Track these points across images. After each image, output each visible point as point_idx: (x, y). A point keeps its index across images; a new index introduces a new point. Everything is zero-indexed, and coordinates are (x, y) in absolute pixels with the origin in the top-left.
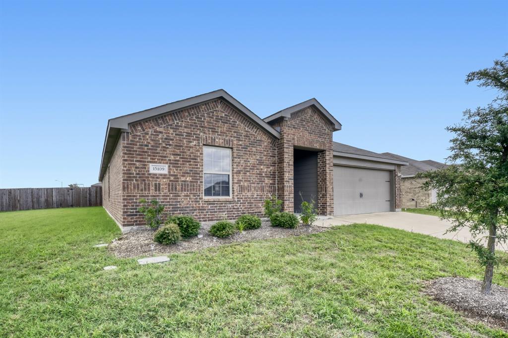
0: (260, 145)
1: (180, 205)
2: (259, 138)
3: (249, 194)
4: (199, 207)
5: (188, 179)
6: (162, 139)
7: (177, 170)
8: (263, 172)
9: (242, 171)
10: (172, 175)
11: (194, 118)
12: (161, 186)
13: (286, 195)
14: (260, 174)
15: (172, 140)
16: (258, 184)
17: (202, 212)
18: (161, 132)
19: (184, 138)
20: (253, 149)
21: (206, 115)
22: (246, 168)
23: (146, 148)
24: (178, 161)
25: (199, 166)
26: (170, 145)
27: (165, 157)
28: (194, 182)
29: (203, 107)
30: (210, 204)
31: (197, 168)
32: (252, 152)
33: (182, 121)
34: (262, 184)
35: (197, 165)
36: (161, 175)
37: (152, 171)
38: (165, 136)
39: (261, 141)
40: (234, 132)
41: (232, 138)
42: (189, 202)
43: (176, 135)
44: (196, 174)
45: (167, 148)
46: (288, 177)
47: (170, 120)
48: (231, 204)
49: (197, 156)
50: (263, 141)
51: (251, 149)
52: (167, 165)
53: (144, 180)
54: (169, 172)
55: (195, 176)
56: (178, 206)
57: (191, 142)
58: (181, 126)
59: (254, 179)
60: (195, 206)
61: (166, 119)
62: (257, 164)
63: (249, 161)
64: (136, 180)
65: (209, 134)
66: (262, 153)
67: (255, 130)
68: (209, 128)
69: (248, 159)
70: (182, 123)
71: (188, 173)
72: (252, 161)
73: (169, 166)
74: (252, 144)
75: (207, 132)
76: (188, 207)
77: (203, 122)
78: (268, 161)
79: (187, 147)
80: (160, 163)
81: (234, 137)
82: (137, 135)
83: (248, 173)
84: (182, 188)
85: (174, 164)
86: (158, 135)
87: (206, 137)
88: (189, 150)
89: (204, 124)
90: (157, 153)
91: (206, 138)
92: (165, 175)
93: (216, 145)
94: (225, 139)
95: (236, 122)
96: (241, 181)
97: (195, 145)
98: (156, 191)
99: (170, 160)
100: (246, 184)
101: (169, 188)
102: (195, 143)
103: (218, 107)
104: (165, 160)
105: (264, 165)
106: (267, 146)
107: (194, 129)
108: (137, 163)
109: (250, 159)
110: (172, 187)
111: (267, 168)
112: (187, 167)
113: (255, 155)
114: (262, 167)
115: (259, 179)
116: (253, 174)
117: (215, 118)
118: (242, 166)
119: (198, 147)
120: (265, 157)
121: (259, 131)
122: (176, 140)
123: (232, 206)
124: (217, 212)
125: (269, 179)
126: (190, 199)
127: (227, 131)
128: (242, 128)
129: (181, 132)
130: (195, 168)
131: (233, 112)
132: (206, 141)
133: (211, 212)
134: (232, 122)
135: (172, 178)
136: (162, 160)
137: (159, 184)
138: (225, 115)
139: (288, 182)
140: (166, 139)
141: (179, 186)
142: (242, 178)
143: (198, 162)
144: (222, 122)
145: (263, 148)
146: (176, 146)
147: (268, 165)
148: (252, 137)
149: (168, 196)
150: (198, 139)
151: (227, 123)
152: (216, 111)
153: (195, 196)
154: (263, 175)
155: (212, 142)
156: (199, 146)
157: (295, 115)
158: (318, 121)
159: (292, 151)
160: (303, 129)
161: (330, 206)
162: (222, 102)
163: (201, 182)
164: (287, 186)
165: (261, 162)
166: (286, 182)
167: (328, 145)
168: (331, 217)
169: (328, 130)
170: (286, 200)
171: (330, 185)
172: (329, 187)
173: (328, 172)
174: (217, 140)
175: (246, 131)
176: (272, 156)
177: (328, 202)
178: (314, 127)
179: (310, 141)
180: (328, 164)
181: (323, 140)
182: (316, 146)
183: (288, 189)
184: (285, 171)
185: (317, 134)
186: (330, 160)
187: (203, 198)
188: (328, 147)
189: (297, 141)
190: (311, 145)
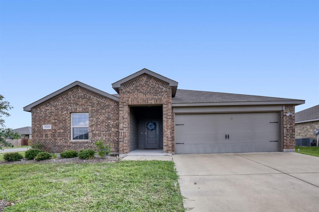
0: (108, 108)
1: (57, 144)
2: (107, 103)
3: (100, 138)
4: (67, 145)
5: (61, 131)
6: (49, 112)
7: (56, 127)
8: (110, 124)
9: (94, 125)
10: (53, 130)
11: (65, 99)
12: (48, 135)
13: (120, 139)
14: (108, 126)
15: (54, 112)
16: (107, 132)
17: (69, 148)
18: (48, 110)
19: (60, 111)
20: (103, 111)
21: (72, 96)
22: (97, 123)
23: (41, 118)
24: (56, 122)
25: (67, 124)
26: (52, 115)
27: (50, 121)
28: (65, 132)
29: (70, 93)
30: (74, 144)
31: (66, 125)
32: (102, 113)
33: (59, 102)
34: (109, 132)
35: (66, 124)
36: (48, 130)
37: (44, 128)
38: (50, 111)
39: (109, 105)
40: (90, 103)
41: (88, 107)
42: (62, 142)
43: (55, 109)
44: (66, 129)
45: (51, 117)
46: (122, 126)
47: (52, 103)
48: (87, 144)
49: (67, 119)
51: (101, 111)
52: (51, 125)
53: (41, 133)
54: (52, 128)
55: (65, 129)
56: (56, 145)
57: (63, 112)
58: (58, 105)
59: (103, 129)
60: (65, 145)
61: (51, 103)
62: (106, 120)
63: (99, 119)
64: (37, 133)
65: (74, 106)
66: (110, 112)
67: (104, 99)
68: (74, 103)
69: (99, 117)
70: (59, 103)
71: (61, 128)
72: (101, 118)
73: (52, 125)
74: (103, 108)
75: (73, 106)
76: (62, 145)
77: (70, 100)
78: (115, 117)
79: (61, 115)
80: (48, 124)
81: (90, 106)
82: (38, 113)
84: (58, 136)
85: (54, 124)
86: (47, 111)
87: (72, 108)
88: (62, 116)
89: (71, 102)
90: (46, 120)
91: (72, 109)
92: (50, 130)
93: (77, 112)
94: (83, 108)
95: (91, 97)
96: (94, 130)
97: (66, 113)
98: (46, 137)
99: (52, 122)
100: (97, 132)
101: (52, 136)
102: (65, 112)
103: (79, 91)
104: (50, 122)
105: (111, 120)
106: (113, 108)
107: (65, 105)
108: (38, 125)
109: (101, 117)
110: (53, 135)
111: (113, 121)
112: (61, 125)
113: (104, 114)
114: (109, 121)
115: (107, 129)
116: (102, 126)
117: (77, 97)
118: (94, 122)
119: (67, 114)
120: (112, 115)
121: (107, 100)
122: (56, 112)
123: (87, 145)
124: (78, 148)
125: (115, 129)
126: (62, 141)
127: (85, 103)
128: (95, 99)
129: (58, 108)
130: (65, 125)
131: (88, 92)
132: (72, 110)
133: (74, 148)
134: (88, 97)
135: (53, 131)
136: (49, 122)
137: (47, 134)
138: (84, 94)
139: (123, 129)
140: (50, 112)
141: (57, 134)
142: (95, 129)
143: (67, 122)
144: (82, 99)
145: (111, 110)
146: (55, 115)
147: (114, 120)
148: (102, 104)
149: (51, 140)
150: (67, 110)
151: (85, 99)
152: (78, 93)
153: (65, 140)
154: (111, 126)
155: (75, 110)
156: (67, 113)
157: (130, 84)
158: (154, 84)
159: (126, 109)
160: (137, 93)
161: (167, 145)
162: (81, 87)
163: (68, 132)
164: (122, 132)
165: (108, 119)
166: (120, 129)
167: (165, 100)
168: (168, 154)
169: (166, 88)
170: (120, 142)
171: (167, 130)
172: (166, 131)
173: (164, 121)
174: (78, 109)
175: (98, 101)
176: (118, 114)
177: (164, 143)
178: (150, 89)
179: (144, 100)
180: (165, 114)
181: (160, 97)
182: (151, 103)
183: (123, 134)
184: (120, 123)
185: (152, 94)
186: (168, 111)
187: (70, 141)
188: (165, 101)
189: (132, 101)
190: (146, 103)
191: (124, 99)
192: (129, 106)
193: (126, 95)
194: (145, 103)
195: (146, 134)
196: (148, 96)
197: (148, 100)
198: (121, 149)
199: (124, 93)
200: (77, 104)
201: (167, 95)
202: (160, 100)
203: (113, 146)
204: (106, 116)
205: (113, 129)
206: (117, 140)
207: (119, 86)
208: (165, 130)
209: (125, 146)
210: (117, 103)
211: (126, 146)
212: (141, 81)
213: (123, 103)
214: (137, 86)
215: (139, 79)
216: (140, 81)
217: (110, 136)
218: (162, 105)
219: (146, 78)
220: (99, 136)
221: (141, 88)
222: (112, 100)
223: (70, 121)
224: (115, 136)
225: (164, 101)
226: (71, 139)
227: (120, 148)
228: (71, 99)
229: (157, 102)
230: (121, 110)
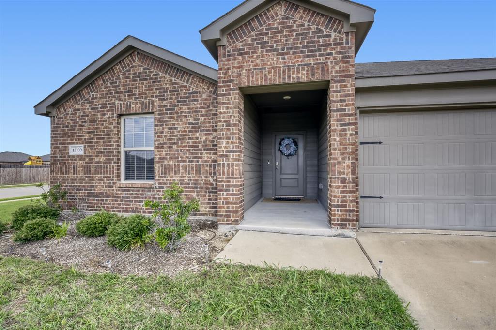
0: (195, 100)
1: (94, 190)
2: (193, 89)
3: (176, 178)
4: (113, 194)
5: (101, 160)
6: (79, 117)
7: (91, 149)
8: (200, 142)
9: (166, 143)
10: (87, 156)
11: (109, 85)
12: (78, 169)
13: (221, 181)
14: (194, 146)
15: (88, 116)
16: (192, 161)
17: (116, 201)
18: (79, 110)
19: (98, 112)
20: (184, 107)
21: (121, 76)
22: (172, 139)
23: (67, 129)
24: (92, 139)
25: (112, 143)
26: (85, 122)
27: (81, 136)
28: (107, 163)
29: (118, 67)
30: (124, 190)
31: (111, 146)
32: (181, 113)
33: (98, 92)
34: (198, 162)
35: (110, 142)
36: (78, 156)
37: (71, 153)
38: (82, 113)
39: (197, 93)
40: (156, 89)
41: (153, 99)
42: (103, 186)
43: (92, 109)
44: (111, 155)
45: (83, 126)
46: (225, 147)
47: (86, 93)
48: (150, 191)
49: (111, 131)
50: (200, 92)
51: (181, 109)
53: (65, 163)
54: (85, 153)
55: (108, 156)
56: (93, 191)
57: (104, 114)
58: (96, 98)
59: (184, 154)
60: (108, 192)
61: (83, 94)
62: (190, 131)
63: (176, 128)
64: (60, 164)
65: (125, 100)
66: (198, 112)
67: (186, 78)
68: (125, 92)
69: (174, 124)
70: (96, 93)
71: (101, 153)
72: (181, 127)
73: (85, 146)
74: (182, 102)
75: (123, 98)
76: (103, 193)
77: (118, 86)
78: (210, 123)
79: (101, 121)
80: (77, 143)
81: (156, 96)
82: (61, 118)
83: (175, 147)
84: (96, 171)
85: (89, 143)
86: (76, 113)
87: (121, 104)
88: (103, 125)
89: (119, 89)
90: (75, 133)
91: (121, 106)
92: (82, 156)
93: (131, 112)
94: (143, 102)
95: (159, 74)
96: (164, 158)
97: (109, 117)
98: (74, 174)
99: (85, 139)
100: (171, 163)
101: (84, 171)
102: (109, 114)
103: (134, 62)
104: (81, 140)
105: (201, 131)
106: (206, 99)
107: (109, 97)
108: (60, 146)
109: (178, 124)
110: (87, 169)
111: (207, 134)
112: (101, 146)
113: (186, 116)
114: (197, 135)
115: (192, 154)
116: (184, 146)
117: (131, 77)
118: (166, 136)
119: (111, 119)
120: (203, 118)
121: (193, 79)
122: (91, 115)
123: (151, 195)
124: (132, 201)
125: (210, 154)
126: (104, 183)
127: (147, 90)
128: (167, 79)
129: (96, 105)
130: (108, 146)
131: (153, 62)
132: (121, 109)
133: (125, 201)
134: (154, 75)
135: (87, 159)
136: (79, 139)
137: (77, 166)
138: (144, 69)
139: (226, 156)
140: (82, 116)
141: (93, 167)
142: (166, 154)
143: (112, 138)
144: (141, 80)
145: (200, 104)
146: (91, 122)
147: (209, 130)
148: (182, 90)
149: (84, 180)
150: (112, 109)
151: (146, 80)
152: (132, 67)
153: (108, 180)
154: (200, 147)
155: (127, 109)
156: (112, 117)
157: (243, 30)
158: (306, 24)
159: (235, 100)
160: (262, 52)
161: (342, 206)
163: (115, 163)
164: (224, 164)
165: (195, 128)
166: (221, 156)
167: (337, 68)
168: (346, 232)
169: (340, 32)
170: (221, 190)
171: (344, 159)
172: (339, 163)
173: (335, 130)
174: (133, 106)
175: (173, 84)
176: (216, 115)
177: (335, 196)
178: (294, 40)
179: (279, 70)
180: (337, 110)
181: (322, 59)
182: (298, 78)
183: (226, 168)
184: (220, 138)
185: (302, 52)
186: (344, 101)
187: (118, 182)
188: (336, 72)
189: (248, 77)
190: (284, 79)
191: (230, 73)
192: (241, 89)
193: (235, 59)
194: (282, 81)
196: (290, 59)
197: (289, 69)
198: (222, 211)
199: (229, 55)
200: (131, 95)
201: (340, 53)
202: (323, 70)
203: (207, 201)
204: (191, 120)
205: (206, 156)
206: (214, 183)
207: (216, 35)
208: (335, 159)
209: (231, 203)
210: (214, 83)
211: (235, 203)
212: (273, 17)
213: (227, 82)
214: (260, 34)
215: (266, 14)
216: (268, 18)
217: (200, 174)
218: (328, 83)
219: (283, 8)
220: (175, 174)
221: (272, 38)
222: (203, 78)
223: (118, 135)
224: (211, 174)
225: (334, 70)
226: (119, 180)
227: (221, 207)
228: (120, 82)
229: (313, 75)
230: (223, 104)
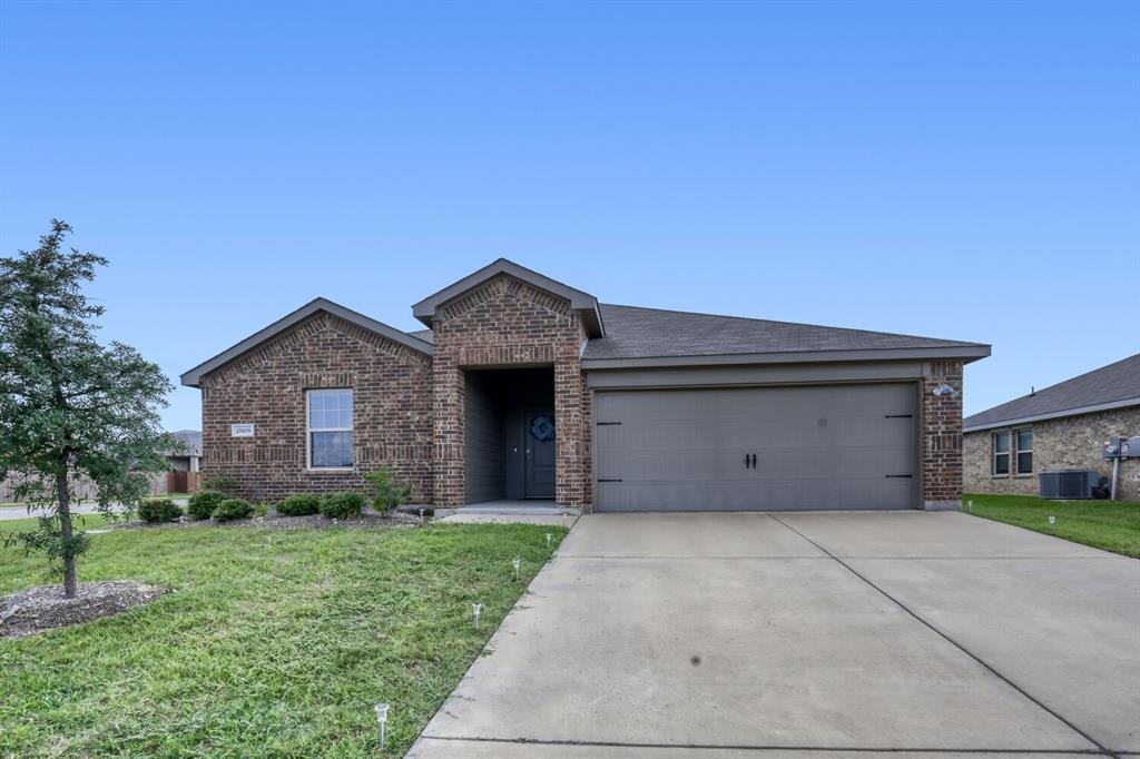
0: (405, 375)
1: (270, 479)
2: (403, 362)
3: (384, 462)
4: (297, 483)
5: (280, 443)
6: (246, 389)
7: (265, 430)
8: (412, 422)
9: (368, 423)
10: (259, 438)
11: (289, 351)
12: (246, 454)
13: (437, 464)
14: (406, 427)
15: (259, 388)
16: (402, 444)
17: (301, 491)
18: (246, 381)
19: (275, 384)
20: (392, 383)
21: (307, 343)
22: (377, 419)
23: (227, 404)
24: (266, 417)
25: (296, 422)
26: (255, 396)
27: (251, 413)
28: (289, 446)
29: (302, 332)
30: (313, 479)
31: (293, 425)
32: (389, 389)
33: (273, 360)
34: (409, 444)
35: (293, 421)
36: (245, 438)
37: (235, 434)
38: (250, 385)
39: (408, 367)
40: (355, 360)
41: (351, 372)
42: (282, 475)
43: (264, 380)
44: (294, 436)
45: (253, 401)
46: (442, 428)
47: (256, 362)
48: (349, 479)
49: (294, 408)
50: (412, 366)
51: (387, 384)
52: (252, 425)
53: (226, 447)
54: (256, 434)
55: (290, 438)
56: (268, 481)
57: (284, 388)
58: (272, 367)
59: (392, 435)
60: (290, 481)
61: (252, 362)
62: (399, 410)
63: (381, 406)
64: (218, 447)
65: (313, 371)
66: (410, 388)
67: (394, 350)
68: (312, 362)
69: (379, 402)
70: (272, 362)
71: (280, 434)
72: (387, 404)
73: (255, 426)
74: (390, 376)
75: (309, 368)
76: (283, 483)
77: (303, 354)
78: (423, 401)
79: (279, 396)
80: (244, 422)
81: (356, 368)
82: (217, 390)
83: (380, 427)
84: (272, 456)
85: (261, 422)
86: (242, 385)
87: (307, 376)
88: (281, 400)
89: (304, 357)
90: (241, 409)
91: (307, 378)
92: (250, 438)
93: (322, 386)
94: (337, 375)
95: (358, 343)
96: (366, 440)
97: (291, 391)
98: (239, 460)
99: (256, 417)
100: (376, 446)
101: (255, 456)
102: (290, 388)
103: (325, 326)
104: (250, 418)
105: (414, 410)
106: (419, 374)
107: (290, 367)
108: (218, 426)
109: (385, 401)
110: (259, 455)
111: (420, 414)
112: (279, 425)
113: (394, 393)
114: (409, 414)
115: (402, 435)
116: (392, 427)
117: (321, 344)
118: (368, 415)
119: (294, 394)
120: (416, 395)
121: (402, 351)
122: (265, 388)
123: (350, 483)
125: (424, 435)
126: (283, 471)
127: (343, 361)
128: (368, 350)
129: (271, 376)
130: (289, 425)
131: (350, 328)
132: (307, 382)
133: (314, 491)
134: (351, 344)
135: (259, 442)
136: (247, 417)
137: (243, 451)
138: (339, 335)
139: (443, 437)
140: (251, 389)
141: (268, 452)
142: (369, 436)
143: (295, 416)
144: (334, 348)
145: (412, 379)
146: (263, 396)
147: (423, 409)
148: (389, 363)
149: (254, 467)
150: (295, 381)
151: (341, 348)
152: (322, 332)
153: (290, 467)
154: (412, 428)
155: (315, 383)
156: (296, 391)
157: (462, 306)
158: (530, 303)
159: (453, 377)
160: (483, 330)
161: (567, 485)
162: (331, 316)
163: (299, 446)
164: (440, 446)
165: (406, 406)
166: (438, 437)
167: (562, 350)
168: (569, 510)
169: (565, 314)
170: (438, 473)
171: (568, 439)
172: (563, 443)
173: (560, 411)
174: (324, 379)
175: (378, 355)
176: (431, 392)
177: (559, 476)
178: (518, 319)
179: (501, 351)
180: (562, 392)
181: (547, 341)
182: (522, 359)
183: (443, 450)
184: (436, 419)
185: (525, 332)
186: (569, 382)
187: (304, 470)
188: (561, 354)
189: (467, 356)
190: (506, 359)
191: (447, 350)
192: (460, 367)
193: (453, 336)
194: (504, 361)
195: (528, 451)
196: (514, 339)
197: (511, 350)
198: (439, 495)
199: (446, 331)
200: (321, 365)
201: (565, 335)
202: (547, 350)
203: (421, 487)
204: (401, 397)
205: (419, 438)
206: (430, 468)
207: (431, 312)
208: (559, 439)
209: (450, 486)
210: (429, 358)
211: (453, 486)
212: (494, 294)
213: (443, 359)
214: (481, 311)
215: (487, 290)
216: (489, 295)
217: (412, 457)
218: (553, 364)
219: (506, 286)
220: (381, 458)
221: (495, 315)
222: (415, 352)
223: (303, 412)
224: (425, 457)
225: (558, 352)
226: (305, 467)
227: (437, 491)
228: (305, 350)
229: (537, 356)
230: (440, 382)
